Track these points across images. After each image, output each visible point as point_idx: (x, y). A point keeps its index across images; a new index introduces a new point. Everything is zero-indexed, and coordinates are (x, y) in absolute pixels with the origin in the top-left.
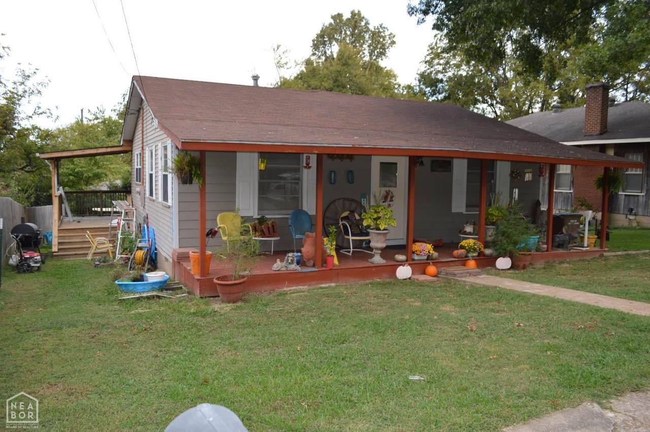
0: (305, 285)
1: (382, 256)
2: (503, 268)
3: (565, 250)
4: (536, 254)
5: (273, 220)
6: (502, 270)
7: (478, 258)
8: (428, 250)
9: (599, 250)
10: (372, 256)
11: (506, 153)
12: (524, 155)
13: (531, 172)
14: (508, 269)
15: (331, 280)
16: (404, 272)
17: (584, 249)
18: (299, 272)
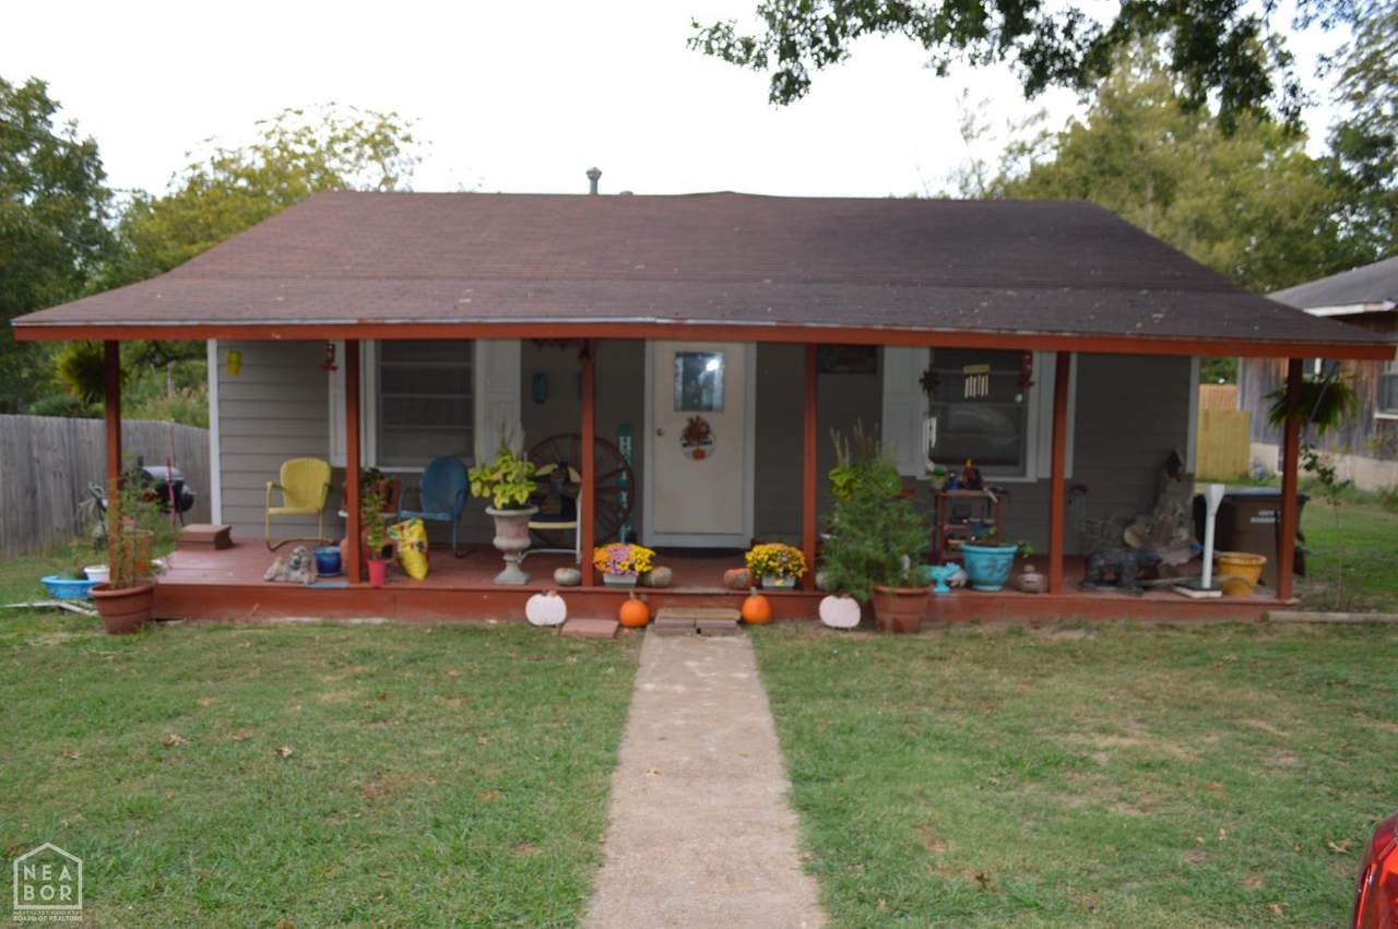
0: (318, 616)
1: (523, 567)
2: (840, 625)
3: (1123, 593)
4: (1007, 598)
5: (393, 477)
6: (837, 628)
7: (798, 592)
8: (628, 563)
9: (1275, 601)
10: (502, 566)
11: (813, 325)
12: (881, 327)
13: (983, 374)
14: (853, 629)
15: (379, 612)
16: (546, 609)
17: (1197, 595)
18: (305, 588)
